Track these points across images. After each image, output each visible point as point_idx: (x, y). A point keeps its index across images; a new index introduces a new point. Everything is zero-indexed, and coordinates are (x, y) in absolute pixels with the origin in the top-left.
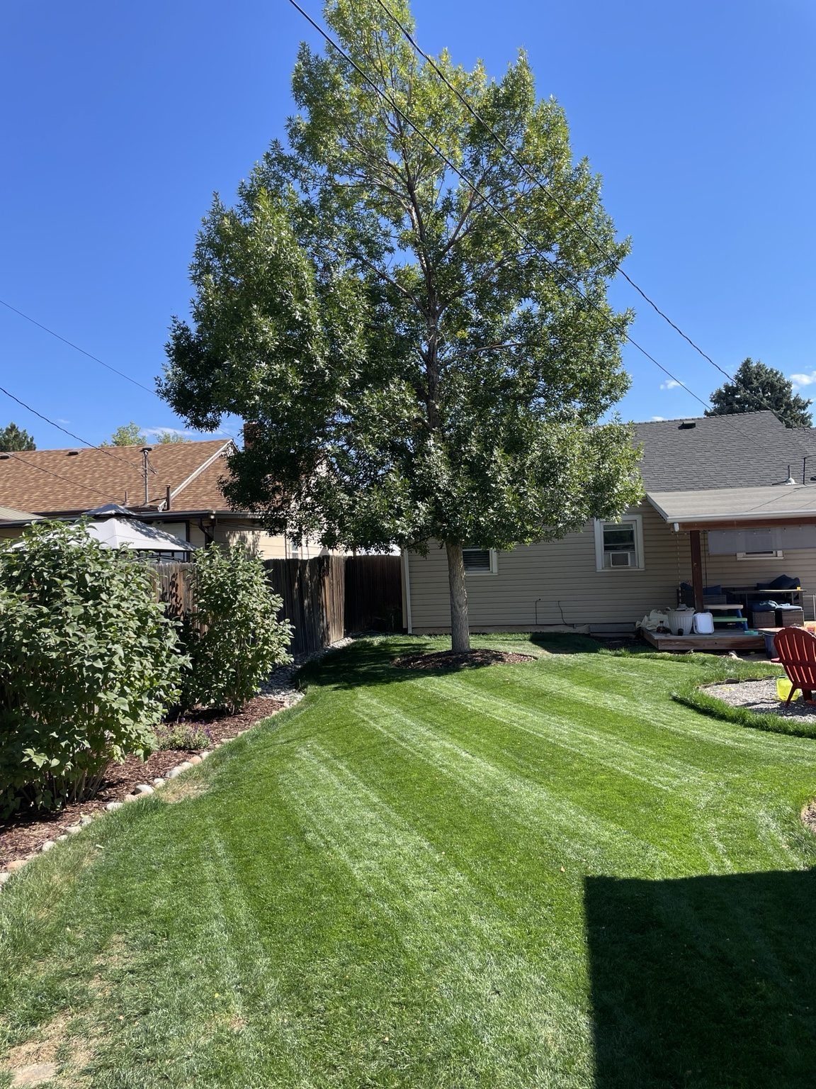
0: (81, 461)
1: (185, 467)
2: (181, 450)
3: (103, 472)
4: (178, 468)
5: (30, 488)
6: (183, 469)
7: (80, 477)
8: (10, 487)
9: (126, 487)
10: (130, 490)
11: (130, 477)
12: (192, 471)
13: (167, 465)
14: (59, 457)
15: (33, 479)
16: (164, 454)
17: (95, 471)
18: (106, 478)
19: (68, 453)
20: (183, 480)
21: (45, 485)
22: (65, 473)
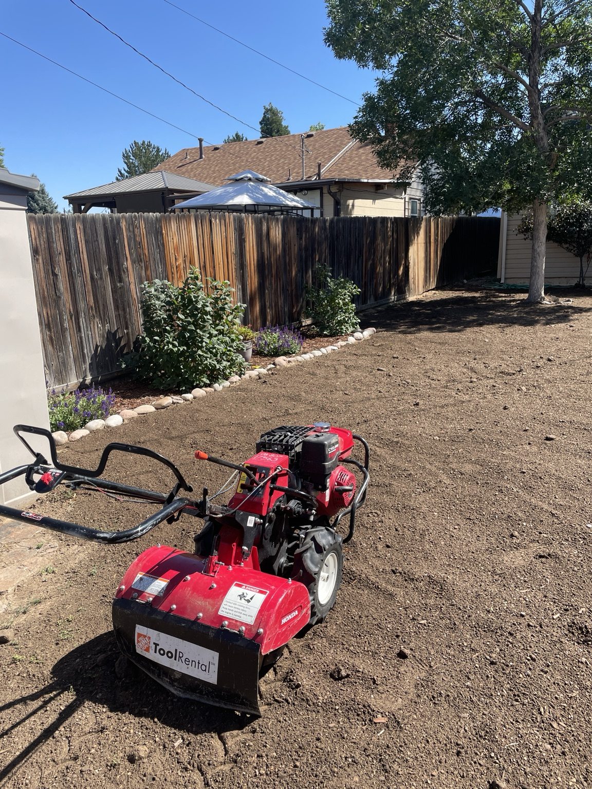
0: (264, 148)
1: (335, 147)
2: (334, 134)
3: (278, 155)
4: (330, 149)
5: (230, 170)
6: (333, 149)
7: (262, 160)
8: (218, 170)
9: (291, 166)
10: (294, 169)
11: (295, 159)
12: (339, 151)
13: (322, 147)
14: (251, 146)
15: (233, 163)
16: (322, 138)
17: (272, 155)
18: (279, 160)
19: (256, 143)
20: (332, 158)
21: (240, 168)
22: (253, 158)
